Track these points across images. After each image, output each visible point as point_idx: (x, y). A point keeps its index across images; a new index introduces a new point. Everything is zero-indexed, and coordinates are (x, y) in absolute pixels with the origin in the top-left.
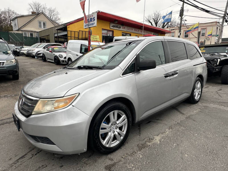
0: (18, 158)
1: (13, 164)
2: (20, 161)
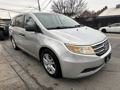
0: (111, 72)
1: (115, 72)
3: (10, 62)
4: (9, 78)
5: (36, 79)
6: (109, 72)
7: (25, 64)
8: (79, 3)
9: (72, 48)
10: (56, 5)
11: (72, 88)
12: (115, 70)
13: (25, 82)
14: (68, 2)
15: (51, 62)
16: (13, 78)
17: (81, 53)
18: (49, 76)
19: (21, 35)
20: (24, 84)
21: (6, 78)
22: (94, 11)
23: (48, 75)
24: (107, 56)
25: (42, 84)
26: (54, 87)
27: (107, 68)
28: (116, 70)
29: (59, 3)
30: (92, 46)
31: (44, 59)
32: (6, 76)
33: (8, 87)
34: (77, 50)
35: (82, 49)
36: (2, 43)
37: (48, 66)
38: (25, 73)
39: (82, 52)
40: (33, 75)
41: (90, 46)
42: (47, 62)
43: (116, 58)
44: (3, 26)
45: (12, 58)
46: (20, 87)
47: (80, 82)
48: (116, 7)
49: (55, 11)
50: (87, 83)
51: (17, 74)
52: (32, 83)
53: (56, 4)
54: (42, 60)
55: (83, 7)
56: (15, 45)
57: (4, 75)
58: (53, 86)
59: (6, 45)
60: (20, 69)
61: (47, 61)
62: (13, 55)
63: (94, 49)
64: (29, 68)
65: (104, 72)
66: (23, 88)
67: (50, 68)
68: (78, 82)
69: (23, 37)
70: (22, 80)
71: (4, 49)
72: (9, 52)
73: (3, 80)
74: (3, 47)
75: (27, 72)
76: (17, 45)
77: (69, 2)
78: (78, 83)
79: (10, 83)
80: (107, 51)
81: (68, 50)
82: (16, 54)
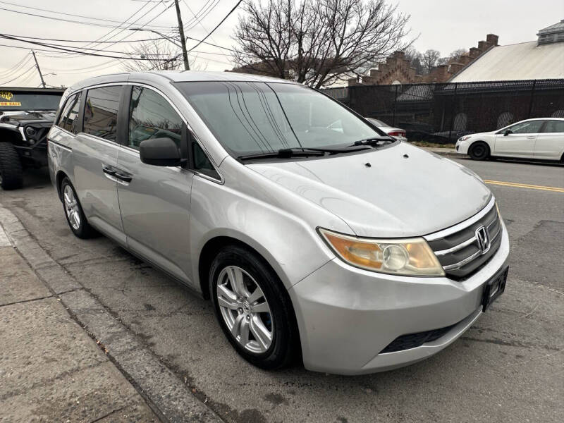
0: (506, 348)
1: (523, 346)
2: (508, 340)
3: (63, 297)
4: (68, 369)
5: (185, 373)
6: (499, 346)
7: (133, 306)
8: (366, 16)
9: (347, 247)
10: (261, 24)
11: (344, 414)
12: (524, 337)
13: (141, 389)
14: (317, 11)
15: (251, 304)
16: (85, 368)
17: (385, 269)
18: (244, 364)
19: (113, 174)
20: (139, 396)
21: (57, 370)
22: (438, 53)
23: (237, 357)
24: (491, 282)
25: (217, 398)
26: (267, 411)
27: (489, 330)
28: (527, 340)
29: (273, 13)
30: (429, 238)
31: (221, 287)
32: (53, 360)
33: (73, 409)
34: (365, 257)
35: (388, 253)
36: (11, 200)
37: (240, 317)
38: (135, 348)
39: (387, 266)
40: (172, 357)
41: (421, 240)
42: (234, 301)
43: (531, 281)
44: (18, 120)
45: (68, 278)
46: (122, 408)
47: (375, 390)
48: (537, 38)
49: (256, 53)
50: (404, 392)
51: (103, 349)
52: (173, 393)
53: (262, 17)
54: (211, 289)
55: (387, 36)
56: (76, 215)
57: (45, 358)
58: (263, 406)
59: (33, 213)
60: (114, 330)
61: (234, 297)
62: (70, 261)
63: (438, 253)
64: (151, 324)
65: (476, 344)
66: (135, 414)
67: (247, 326)
68: (366, 387)
69: (125, 184)
70: (127, 376)
71: (27, 234)
72: (49, 247)
73: (46, 377)
74: (20, 221)
75: (144, 341)
76: (87, 215)
77: (323, 8)
78: (369, 391)
79: (78, 393)
80: (491, 257)
81: (331, 256)
82: (84, 257)
